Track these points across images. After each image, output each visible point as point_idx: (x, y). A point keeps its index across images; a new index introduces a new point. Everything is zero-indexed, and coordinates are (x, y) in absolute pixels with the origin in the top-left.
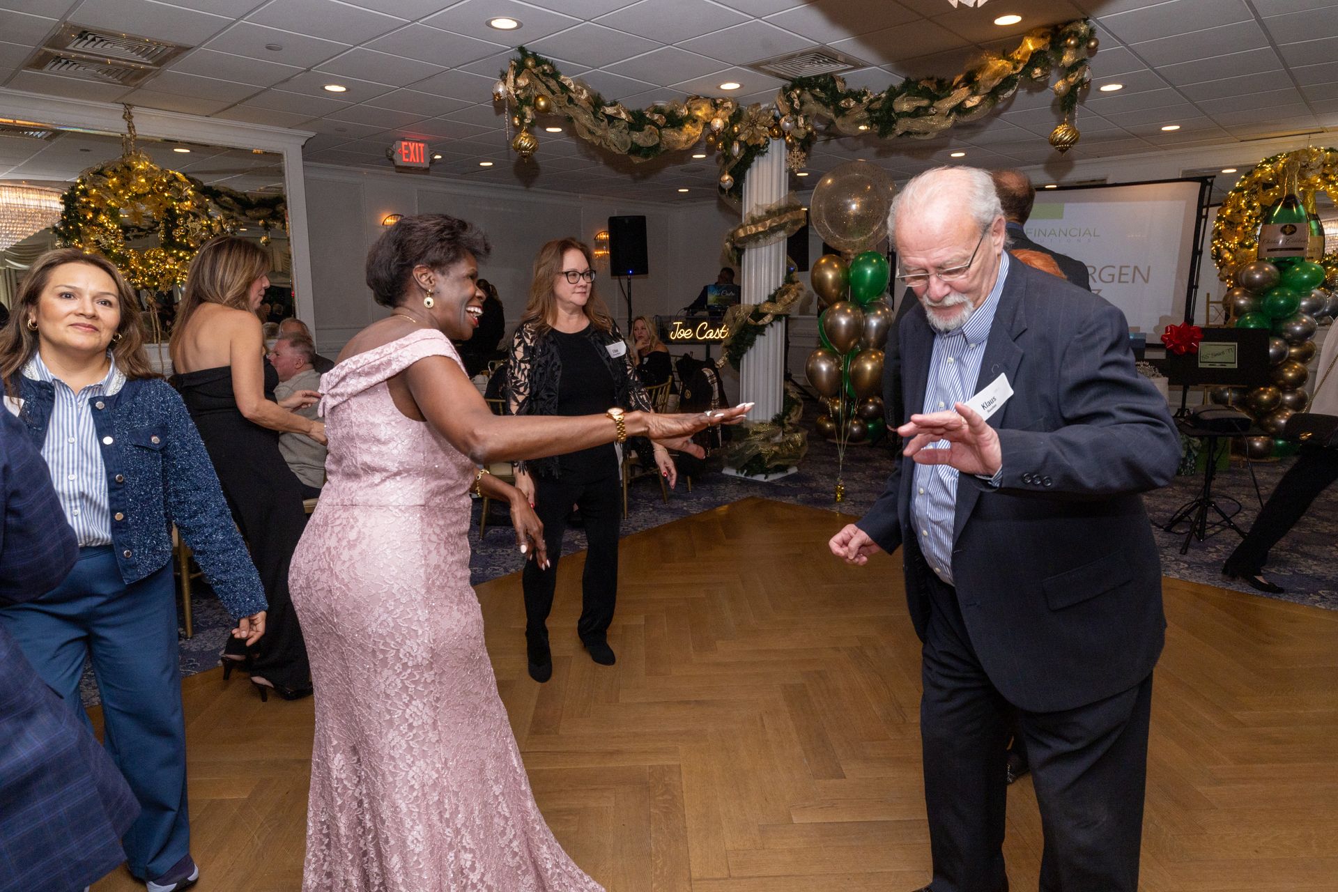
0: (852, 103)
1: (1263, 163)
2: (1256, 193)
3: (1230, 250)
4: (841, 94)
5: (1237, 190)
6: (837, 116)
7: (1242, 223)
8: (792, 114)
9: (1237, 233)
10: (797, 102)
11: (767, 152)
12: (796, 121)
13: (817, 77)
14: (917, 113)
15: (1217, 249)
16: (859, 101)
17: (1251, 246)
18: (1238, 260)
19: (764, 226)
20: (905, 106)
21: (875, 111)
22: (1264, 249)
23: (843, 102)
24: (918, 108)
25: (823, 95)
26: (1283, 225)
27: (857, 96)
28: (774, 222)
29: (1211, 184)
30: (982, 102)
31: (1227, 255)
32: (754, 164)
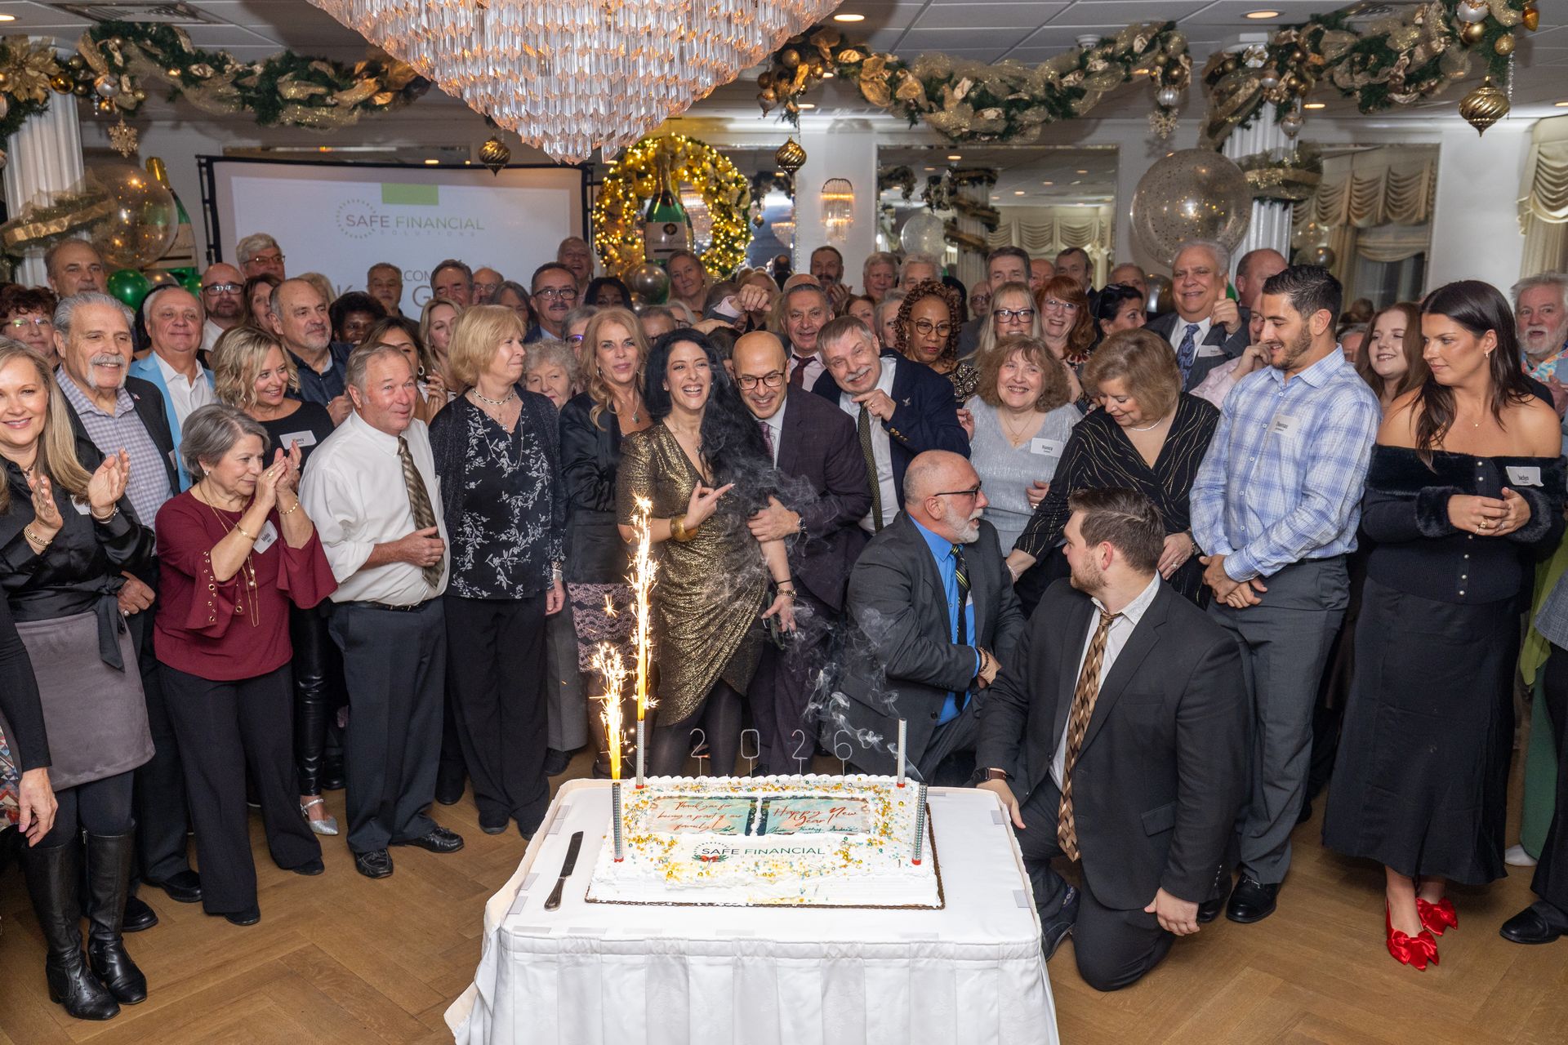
0: (210, 71)
2: (630, 182)
3: (614, 246)
4: (189, 54)
5: (614, 177)
6: (186, 85)
7: (622, 216)
8: (112, 72)
9: (618, 227)
10: (118, 56)
11: (46, 109)
12: (119, 82)
13: (146, 25)
14: (312, 102)
15: (601, 244)
16: (219, 69)
17: (633, 243)
18: (625, 257)
19: (60, 225)
20: (292, 92)
21: (248, 89)
22: (651, 248)
23: (194, 67)
24: (312, 96)
25: (157, 51)
26: (664, 224)
27: (218, 62)
28: (77, 219)
29: (591, 173)
30: (394, 100)
31: (613, 252)
32: (24, 127)
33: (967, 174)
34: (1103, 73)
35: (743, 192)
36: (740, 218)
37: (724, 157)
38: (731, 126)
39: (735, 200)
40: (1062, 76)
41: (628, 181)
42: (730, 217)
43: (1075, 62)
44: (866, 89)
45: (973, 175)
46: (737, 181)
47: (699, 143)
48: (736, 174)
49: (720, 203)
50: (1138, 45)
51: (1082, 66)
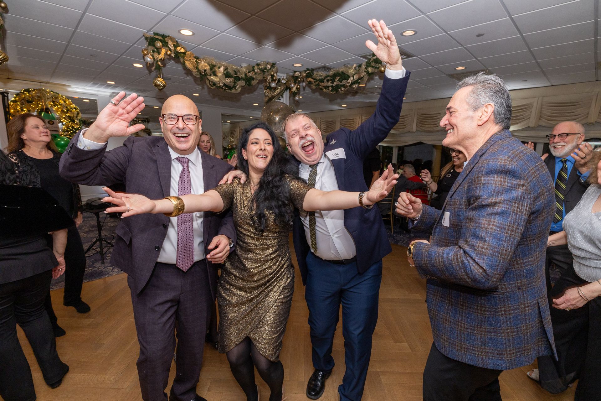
1: (24, 91)
2: (24, 104)
26: (49, 120)
29: (7, 96)
33: (141, 119)
34: (259, 74)
35: (78, 113)
36: (78, 122)
37: (69, 99)
38: (69, 89)
39: (75, 115)
40: (249, 72)
41: (22, 104)
42: (73, 121)
43: (252, 69)
44: (187, 63)
45: (143, 120)
46: (75, 108)
47: (56, 93)
48: (75, 106)
49: (69, 116)
50: (268, 67)
51: (254, 70)
